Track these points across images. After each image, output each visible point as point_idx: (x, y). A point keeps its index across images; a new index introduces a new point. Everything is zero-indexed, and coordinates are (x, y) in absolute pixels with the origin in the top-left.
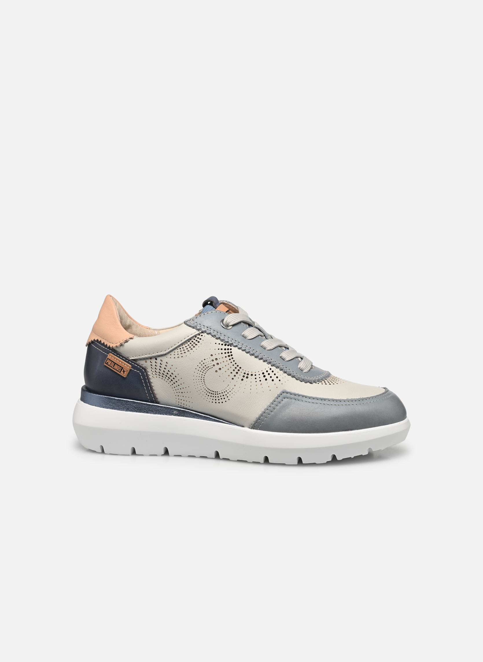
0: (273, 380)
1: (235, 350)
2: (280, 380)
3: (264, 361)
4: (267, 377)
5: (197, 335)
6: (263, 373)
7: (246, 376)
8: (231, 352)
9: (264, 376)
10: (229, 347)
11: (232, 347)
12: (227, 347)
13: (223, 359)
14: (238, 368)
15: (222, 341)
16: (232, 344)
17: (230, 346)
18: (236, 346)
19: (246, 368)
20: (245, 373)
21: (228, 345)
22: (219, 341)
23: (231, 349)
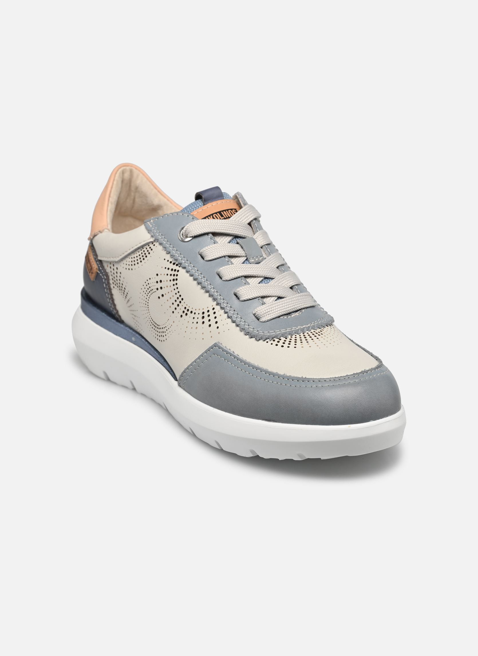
0: (210, 325)
1: (182, 272)
2: (218, 327)
3: (210, 296)
4: (206, 319)
5: (149, 243)
6: (203, 313)
7: (187, 311)
8: (177, 275)
9: (203, 317)
10: (177, 268)
11: (180, 269)
12: (175, 267)
13: (167, 283)
14: (180, 299)
15: (172, 256)
16: (181, 264)
17: (178, 266)
18: (184, 268)
19: (187, 302)
20: (185, 308)
21: (177, 265)
22: (168, 257)
23: (178, 271)
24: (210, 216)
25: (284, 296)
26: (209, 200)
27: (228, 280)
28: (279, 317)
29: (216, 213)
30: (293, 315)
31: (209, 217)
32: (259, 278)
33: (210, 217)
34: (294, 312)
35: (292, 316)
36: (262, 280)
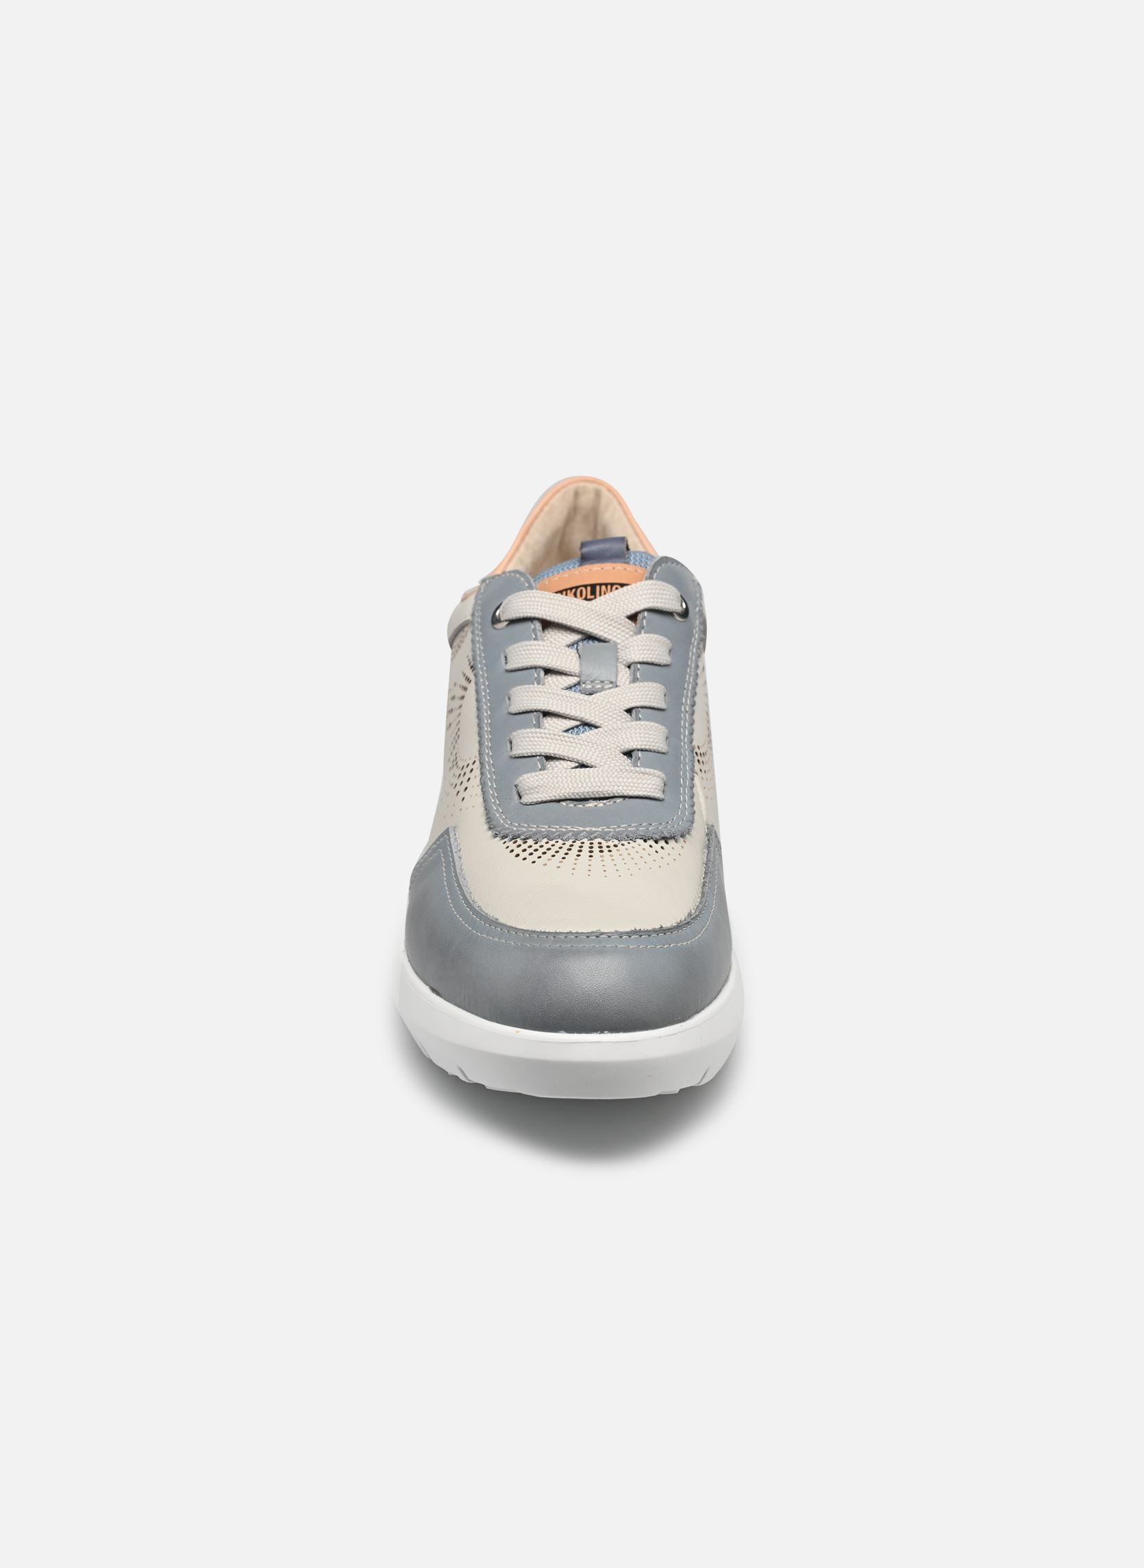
0: (458, 793)
1: (472, 684)
2: (463, 799)
3: (478, 737)
4: (460, 780)
6: (462, 768)
8: (466, 689)
9: (459, 776)
10: (471, 676)
11: (473, 678)
12: (470, 673)
13: (456, 703)
14: (457, 736)
23: (470, 682)
24: (571, 589)
25: (593, 764)
26: (594, 559)
27: (513, 712)
28: (559, 801)
29: (585, 586)
30: (591, 804)
31: (569, 591)
32: (572, 721)
33: (571, 592)
34: (595, 799)
35: (587, 805)
36: (577, 727)
